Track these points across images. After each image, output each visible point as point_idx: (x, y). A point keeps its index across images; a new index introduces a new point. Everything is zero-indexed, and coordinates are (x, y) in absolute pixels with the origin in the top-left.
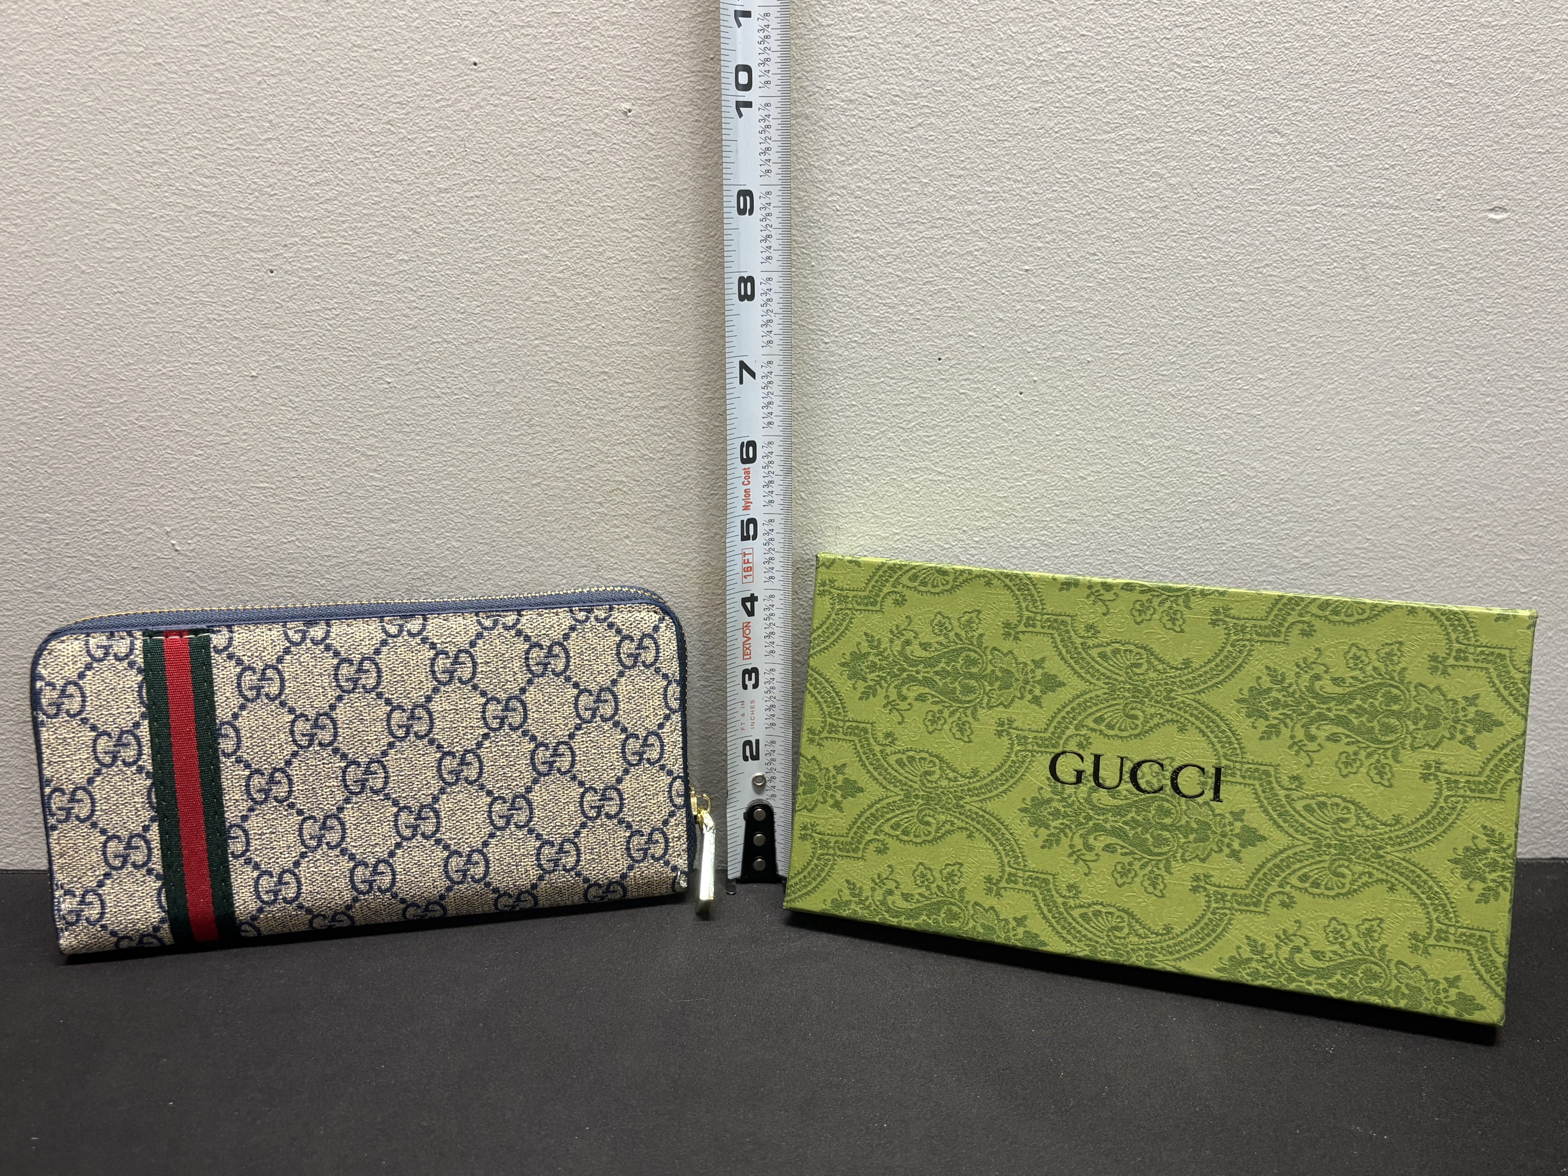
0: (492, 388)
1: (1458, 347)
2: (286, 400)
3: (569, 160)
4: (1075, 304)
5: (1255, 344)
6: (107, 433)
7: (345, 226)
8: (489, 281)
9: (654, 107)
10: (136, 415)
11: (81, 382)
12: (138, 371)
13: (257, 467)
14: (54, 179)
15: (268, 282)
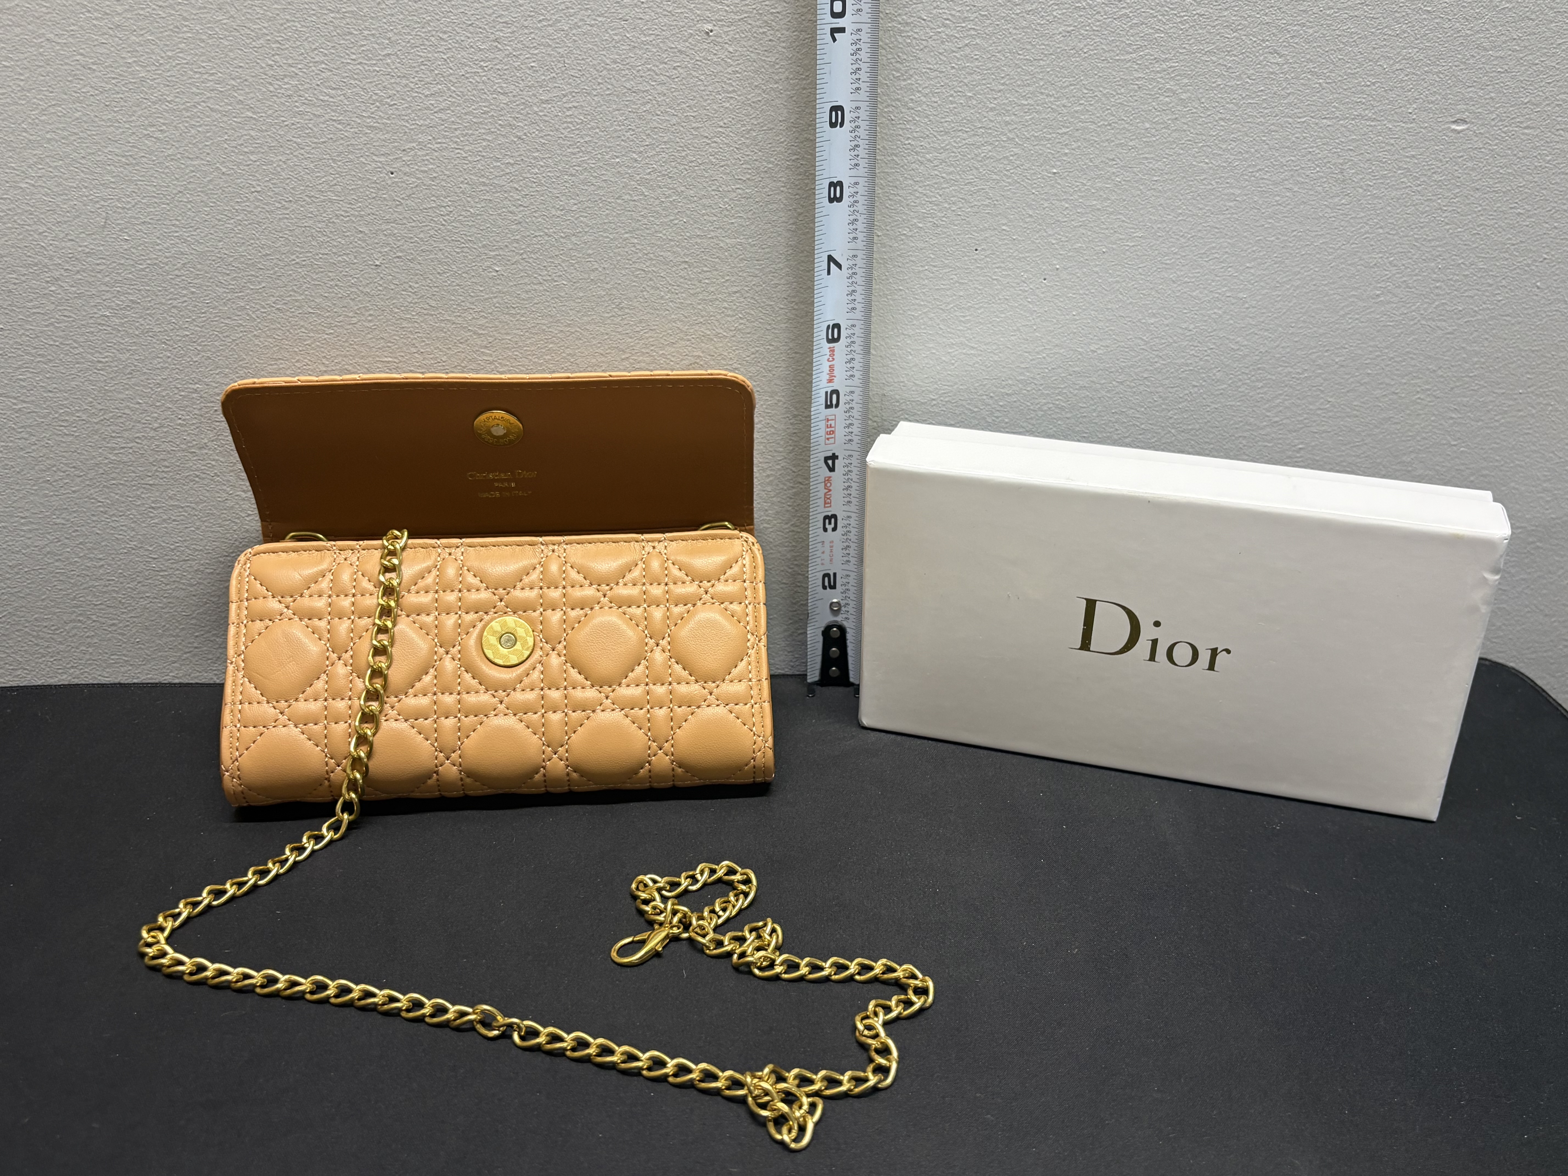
0: (586, 276)
1: (1416, 240)
2: (406, 286)
3: (657, 74)
4: (1095, 202)
5: (1245, 237)
6: (248, 315)
7: (457, 133)
8: (584, 182)
9: (733, 28)
10: (274, 299)
11: (224, 271)
12: (275, 261)
13: (382, 343)
14: (194, 90)
15: (389, 182)
